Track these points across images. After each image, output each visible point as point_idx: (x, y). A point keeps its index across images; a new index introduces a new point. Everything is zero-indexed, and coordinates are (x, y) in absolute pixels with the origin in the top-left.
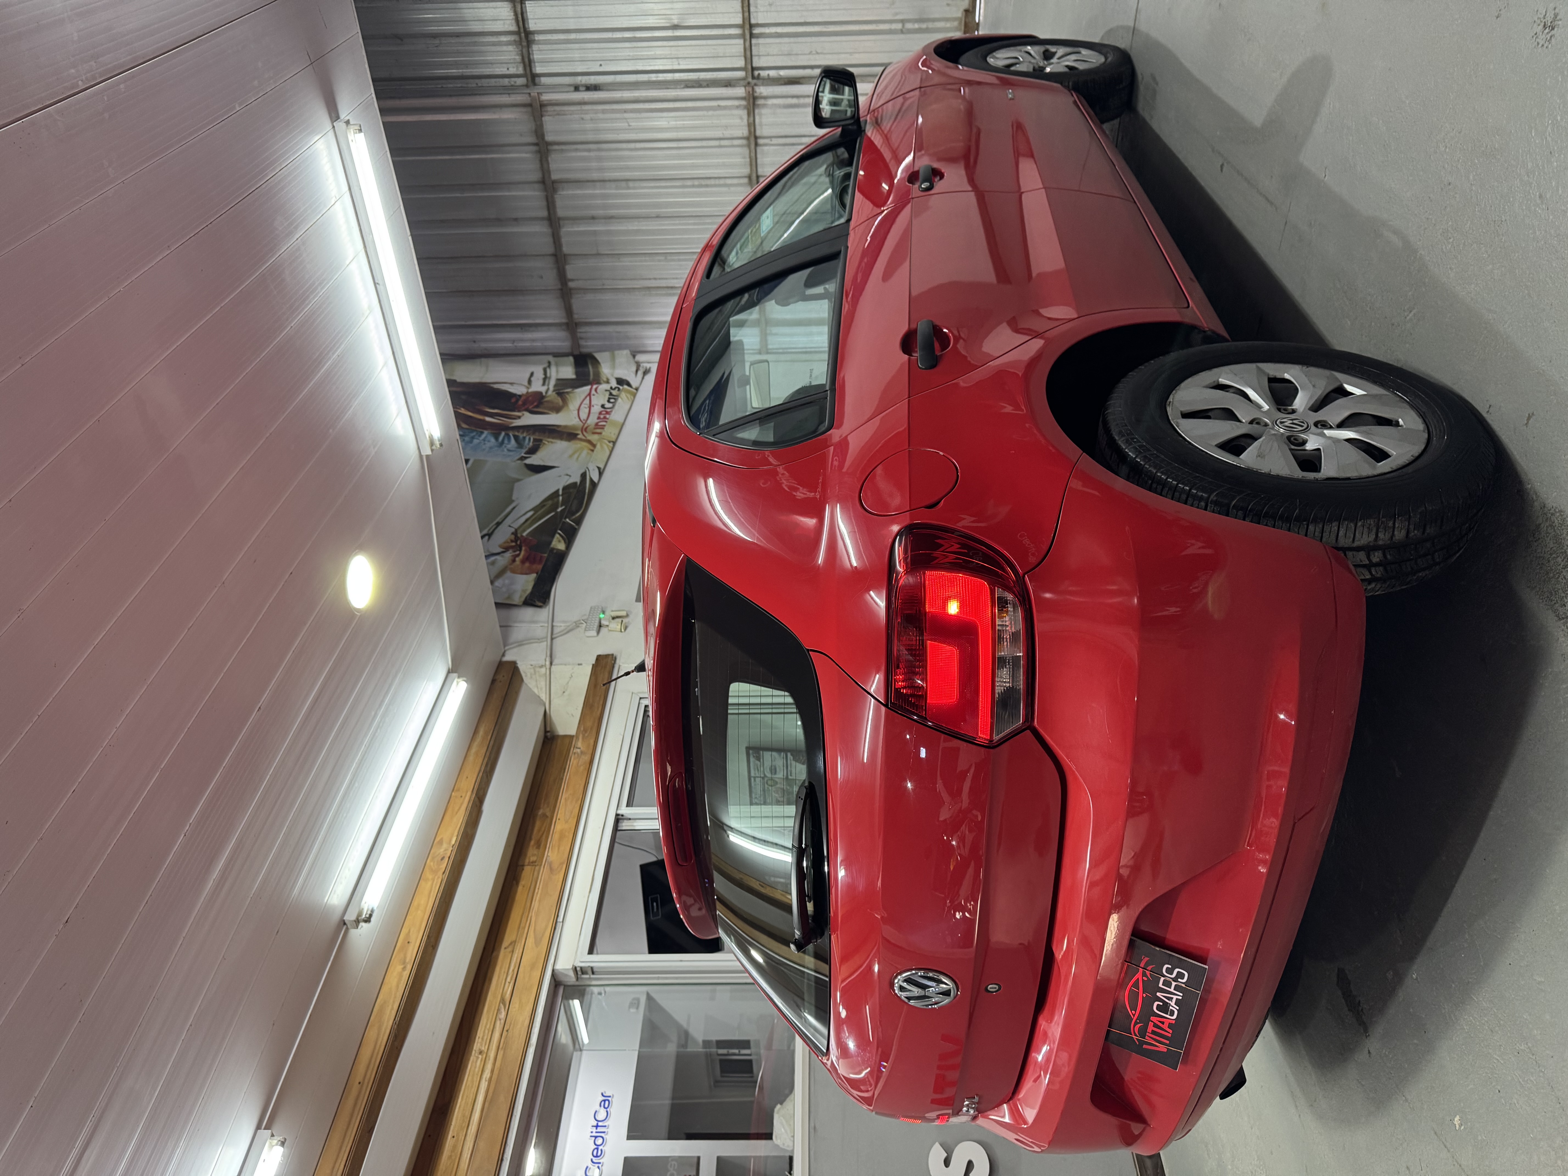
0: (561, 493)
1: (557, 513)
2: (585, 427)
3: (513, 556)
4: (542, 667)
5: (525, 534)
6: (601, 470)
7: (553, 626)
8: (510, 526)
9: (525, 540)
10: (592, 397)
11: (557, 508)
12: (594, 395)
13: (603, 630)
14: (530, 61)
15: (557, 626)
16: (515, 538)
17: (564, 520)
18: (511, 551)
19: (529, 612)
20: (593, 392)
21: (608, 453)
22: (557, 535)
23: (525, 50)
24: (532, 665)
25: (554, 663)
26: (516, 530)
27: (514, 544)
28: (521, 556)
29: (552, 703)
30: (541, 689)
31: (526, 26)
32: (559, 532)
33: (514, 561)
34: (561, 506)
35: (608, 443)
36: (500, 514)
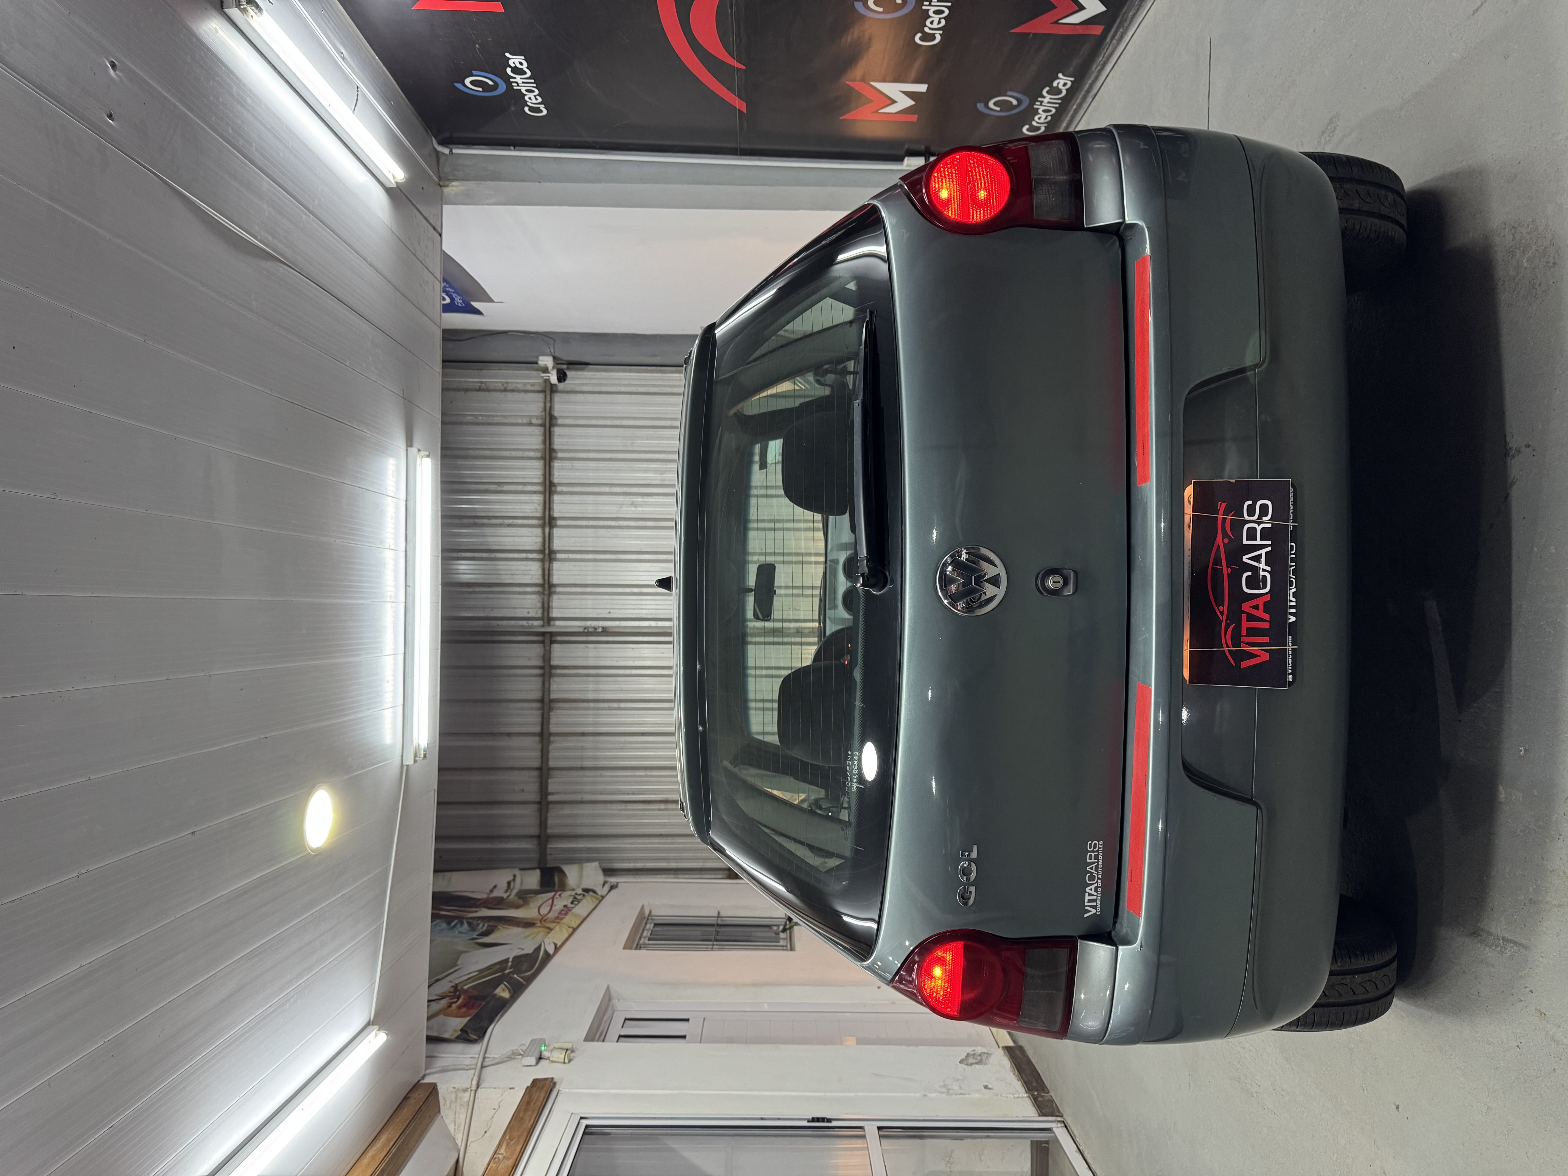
0: (511, 960)
1: (504, 974)
2: (544, 919)
3: (449, 1003)
4: (465, 1090)
5: (465, 987)
6: (558, 946)
7: (484, 1058)
8: (450, 982)
9: (465, 991)
10: (555, 900)
11: (506, 970)
12: (557, 898)
13: (543, 1062)
14: (549, 607)
15: (489, 1058)
16: (454, 991)
17: (511, 975)
18: (448, 998)
19: (459, 1047)
20: (557, 896)
21: (566, 935)
22: (502, 986)
23: (546, 598)
24: (454, 1088)
25: (481, 1087)
26: (457, 985)
27: (452, 994)
28: (458, 1003)
29: (468, 1148)
30: (459, 1127)
31: (551, 580)
32: (505, 983)
33: (450, 1006)
34: (510, 969)
35: (569, 929)
36: (441, 974)
